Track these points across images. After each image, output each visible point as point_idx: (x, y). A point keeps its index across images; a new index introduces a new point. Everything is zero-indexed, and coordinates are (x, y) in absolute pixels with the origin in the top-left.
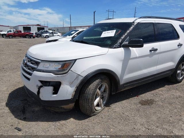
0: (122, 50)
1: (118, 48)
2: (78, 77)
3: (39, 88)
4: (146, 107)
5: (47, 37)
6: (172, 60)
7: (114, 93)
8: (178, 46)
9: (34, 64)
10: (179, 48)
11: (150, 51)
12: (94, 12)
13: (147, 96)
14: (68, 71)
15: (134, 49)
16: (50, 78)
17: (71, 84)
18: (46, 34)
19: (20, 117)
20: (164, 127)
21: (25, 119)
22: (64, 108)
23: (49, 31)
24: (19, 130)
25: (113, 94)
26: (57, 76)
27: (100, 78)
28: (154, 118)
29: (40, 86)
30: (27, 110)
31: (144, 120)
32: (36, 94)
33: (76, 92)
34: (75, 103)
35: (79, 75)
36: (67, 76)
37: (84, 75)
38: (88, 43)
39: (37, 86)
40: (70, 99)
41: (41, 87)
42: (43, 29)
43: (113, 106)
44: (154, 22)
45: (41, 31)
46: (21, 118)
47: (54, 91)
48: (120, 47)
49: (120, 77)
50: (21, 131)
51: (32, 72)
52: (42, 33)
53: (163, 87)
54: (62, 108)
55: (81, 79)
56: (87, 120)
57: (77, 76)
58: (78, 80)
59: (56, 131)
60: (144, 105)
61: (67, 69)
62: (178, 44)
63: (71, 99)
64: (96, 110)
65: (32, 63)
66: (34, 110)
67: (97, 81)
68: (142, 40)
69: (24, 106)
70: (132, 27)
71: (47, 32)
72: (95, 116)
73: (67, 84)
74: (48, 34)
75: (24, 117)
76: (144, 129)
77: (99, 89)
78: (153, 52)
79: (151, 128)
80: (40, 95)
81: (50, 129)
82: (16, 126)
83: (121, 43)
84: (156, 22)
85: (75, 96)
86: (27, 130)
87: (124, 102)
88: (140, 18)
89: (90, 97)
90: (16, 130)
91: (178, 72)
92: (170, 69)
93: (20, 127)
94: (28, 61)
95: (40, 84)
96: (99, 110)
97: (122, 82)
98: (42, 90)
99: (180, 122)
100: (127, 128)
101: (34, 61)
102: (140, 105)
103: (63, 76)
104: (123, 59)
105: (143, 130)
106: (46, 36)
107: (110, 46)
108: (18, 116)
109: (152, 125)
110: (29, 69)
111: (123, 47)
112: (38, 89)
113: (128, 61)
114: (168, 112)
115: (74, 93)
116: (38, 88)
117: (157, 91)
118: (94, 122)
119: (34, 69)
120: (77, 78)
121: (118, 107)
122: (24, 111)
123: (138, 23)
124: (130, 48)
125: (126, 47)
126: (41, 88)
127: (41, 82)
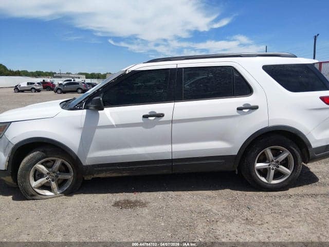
8: (240, 109)
10: (245, 114)
11: (145, 116)
12: (315, 37)
17: (5, 152)
35: (9, 141)
36: (2, 141)
37: (14, 142)
55: (11, 146)
63: (5, 170)
64: (39, 194)
73: (1, 151)
78: (151, 118)
91: (260, 165)
96: (48, 195)
97: (87, 162)
115: (7, 163)
120: (8, 145)
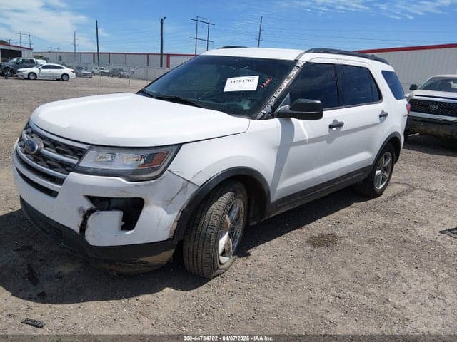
0: (276, 122)
1: (268, 118)
2: (186, 186)
3: (87, 215)
4: (323, 250)
5: (32, 77)
6: (368, 149)
7: (255, 223)
8: (380, 116)
9: (65, 153)
10: (382, 121)
11: (331, 127)
12: (162, 20)
13: (320, 226)
14: (162, 173)
15: (301, 122)
16: (118, 189)
17: (167, 204)
18: (29, 70)
19: (29, 293)
20: (371, 290)
21: (42, 298)
22: (146, 263)
23: (38, 60)
24: (38, 325)
25: (251, 224)
26: (136, 186)
27: (231, 189)
28: (346, 273)
29: (88, 211)
30: (40, 275)
31: (327, 280)
32: (77, 230)
33: (180, 222)
34: (176, 249)
35: (189, 181)
36: (161, 184)
37: (200, 181)
38: (196, 104)
39: (80, 209)
40: (166, 239)
41: (91, 212)
42: (18, 54)
43: (254, 252)
44: (335, 62)
45: (15, 60)
46: (30, 295)
47: (123, 223)
48: (272, 115)
49: (272, 184)
50: (42, 327)
51: (65, 175)
52: (18, 65)
53: (348, 206)
54: (142, 262)
55: (191, 190)
56: (203, 288)
57: (183, 184)
58: (185, 193)
59: (136, 320)
60: (319, 246)
61: (158, 168)
62: (380, 113)
63: (168, 239)
64: (221, 264)
65: (59, 152)
66: (60, 272)
67: (226, 195)
68: (319, 102)
69: (29, 265)
70: (295, 72)
71: (31, 63)
72: (219, 277)
73: (158, 205)
74: (35, 70)
75: (40, 291)
76: (331, 298)
77: (229, 215)
78: (334, 129)
79: (345, 295)
80: (86, 233)
81: (117, 316)
82: (24, 317)
83: (274, 108)
84: (341, 62)
85: (176, 232)
86: (59, 325)
87: (275, 241)
88: (308, 52)
89: (213, 233)
90: (29, 327)
91: (378, 172)
92: (363, 168)
93: (35, 316)
94: (45, 146)
95: (88, 205)
96: (226, 263)
97: (274, 197)
98: (92, 220)
99: (397, 278)
100: (296, 298)
101: (67, 146)
102: (310, 247)
103: (150, 184)
104: (279, 144)
105: (330, 300)
106: (30, 73)
107: (251, 114)
108: (21, 290)
109: (346, 289)
110: (51, 167)
111: (278, 117)
112: (82, 219)
113: (289, 149)
114: (370, 260)
115: (176, 224)
116: (82, 215)
117: (337, 214)
118: (220, 291)
119: (69, 166)
120: (184, 187)
121: (264, 253)
122: (33, 278)
123: (307, 62)
124: (293, 119)
125: (284, 116)
126: (92, 216)
127: (91, 199)
